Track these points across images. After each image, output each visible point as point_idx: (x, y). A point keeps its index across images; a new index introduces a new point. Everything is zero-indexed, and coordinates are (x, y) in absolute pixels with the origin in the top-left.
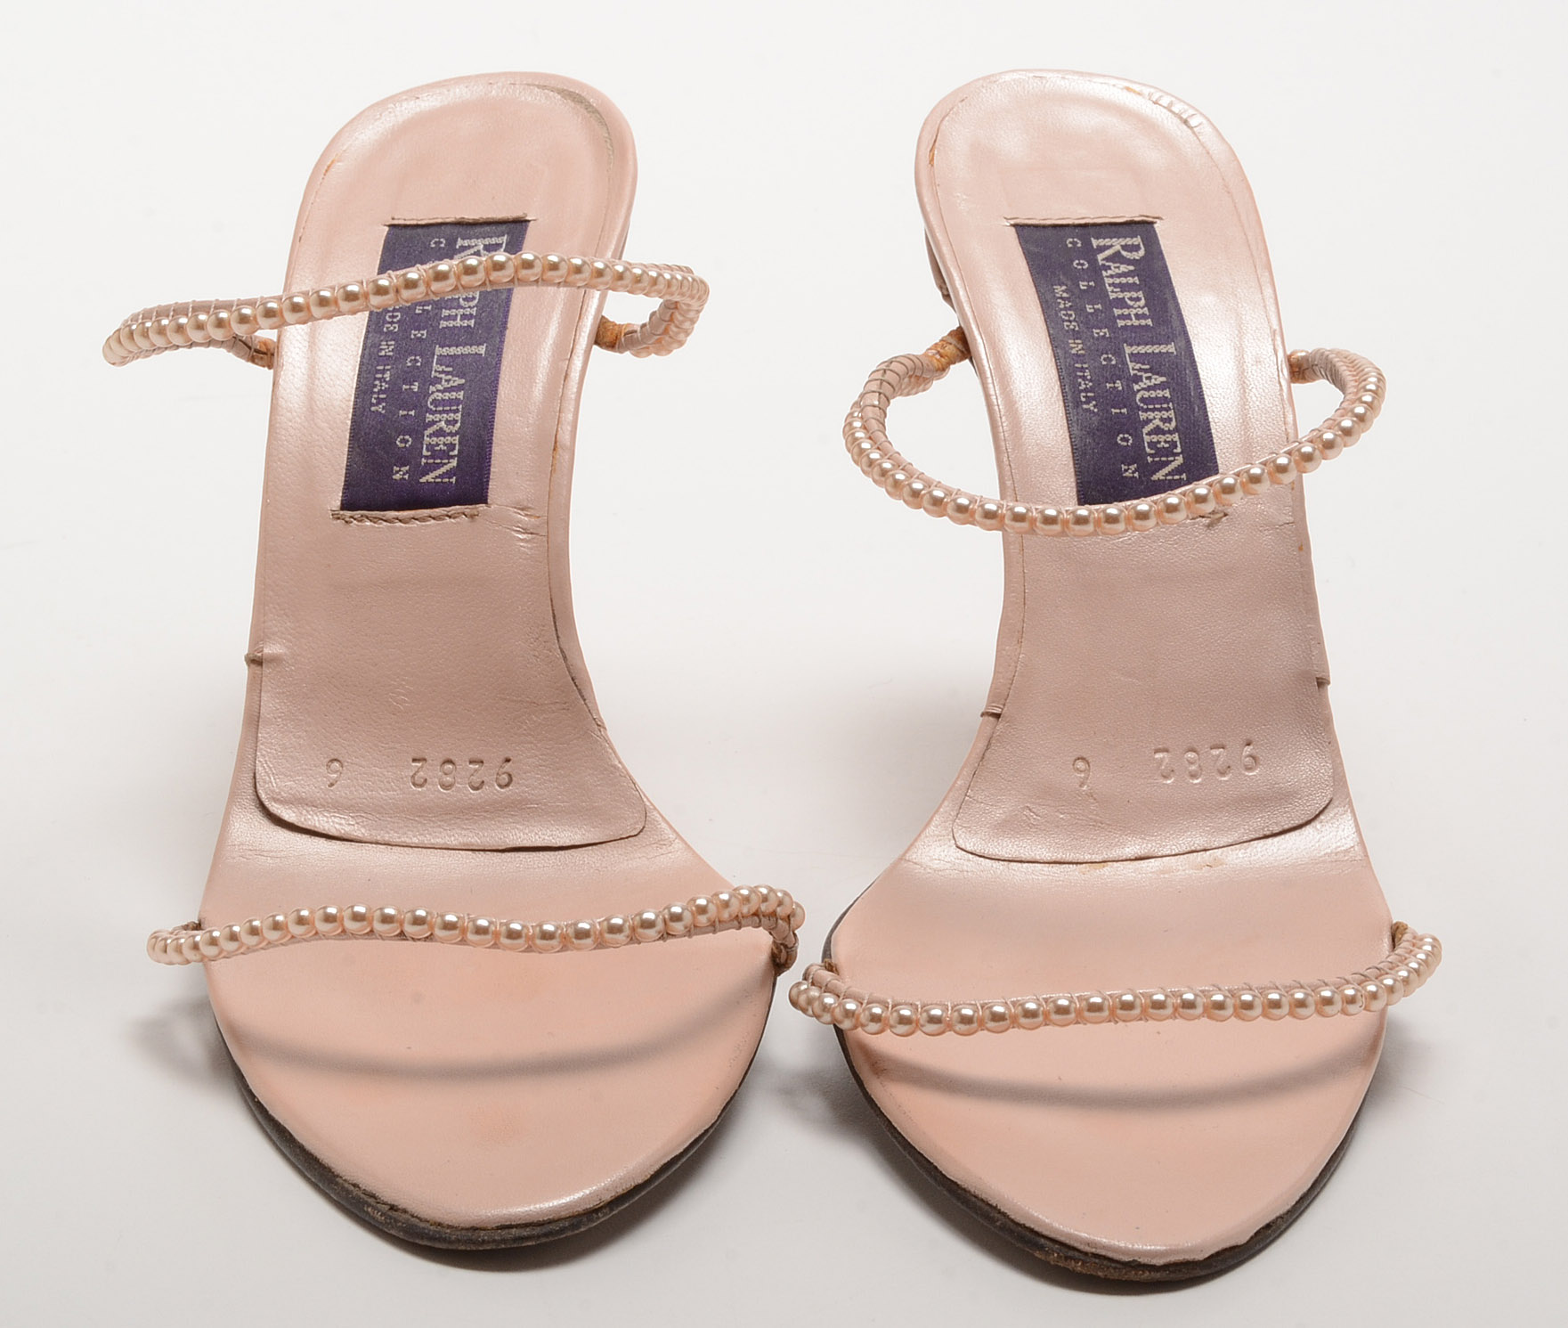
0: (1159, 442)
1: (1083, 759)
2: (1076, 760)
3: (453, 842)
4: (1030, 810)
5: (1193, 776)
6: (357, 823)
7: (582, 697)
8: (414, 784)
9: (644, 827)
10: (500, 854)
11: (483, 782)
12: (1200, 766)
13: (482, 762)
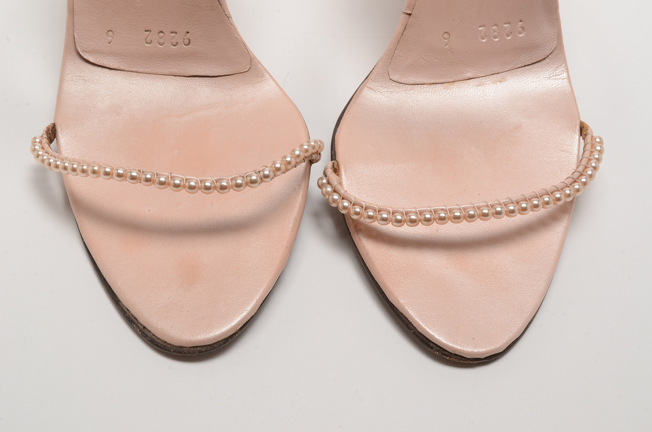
1: (447, 33)
2: (444, 33)
3: (165, 72)
4: (423, 58)
5: (495, 37)
6: (123, 62)
7: (220, 4)
8: (147, 43)
9: (250, 67)
10: (186, 78)
11: (177, 42)
12: (498, 33)
13: (176, 33)
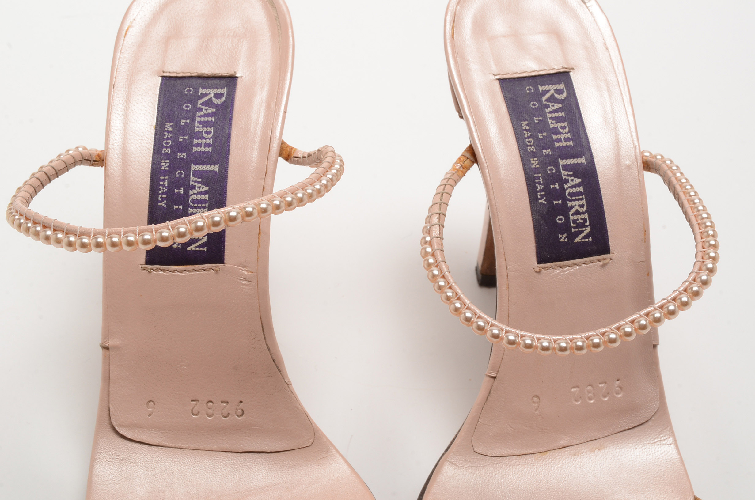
0: (578, 220)
1: (536, 396)
2: (533, 397)
3: (215, 447)
4: (510, 426)
5: (590, 399)
6: (165, 436)
7: (279, 370)
8: (193, 414)
9: (314, 441)
10: (239, 454)
11: (229, 413)
12: (594, 394)
13: (228, 402)
